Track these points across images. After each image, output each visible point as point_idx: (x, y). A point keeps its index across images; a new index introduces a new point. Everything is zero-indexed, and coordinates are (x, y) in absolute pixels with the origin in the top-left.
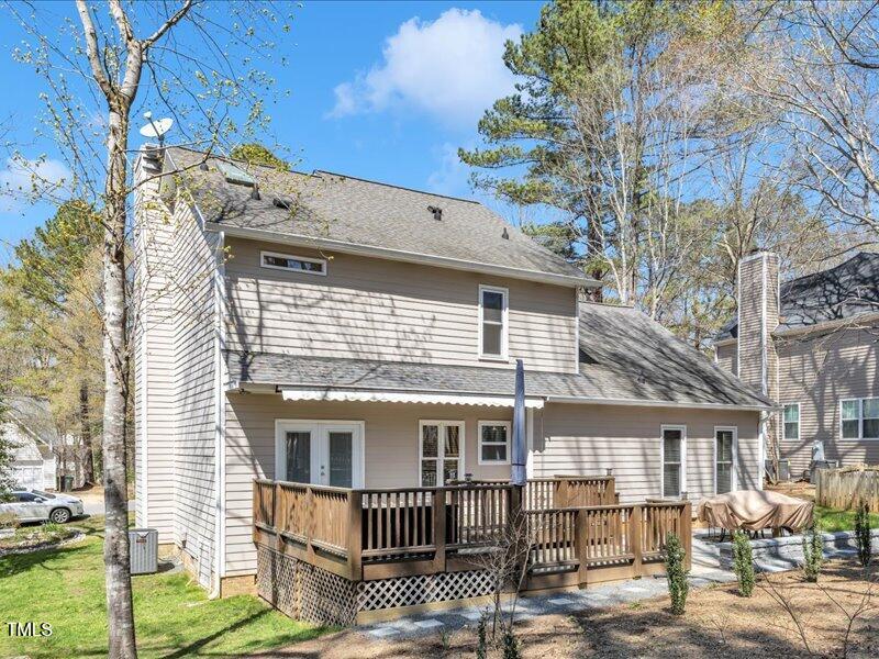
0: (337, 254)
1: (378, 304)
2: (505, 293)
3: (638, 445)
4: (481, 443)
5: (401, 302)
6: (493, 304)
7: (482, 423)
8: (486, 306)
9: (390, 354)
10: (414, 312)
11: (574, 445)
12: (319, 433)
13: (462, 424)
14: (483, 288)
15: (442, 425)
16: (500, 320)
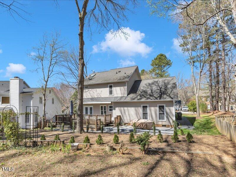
0: (89, 85)
1: (94, 90)
2: (113, 85)
3: (134, 109)
4: (109, 109)
5: (97, 89)
6: (111, 87)
7: (109, 105)
8: (110, 87)
9: (96, 97)
10: (99, 90)
11: (120, 109)
12: (89, 107)
13: (106, 106)
14: (109, 85)
15: (103, 106)
16: (112, 89)
